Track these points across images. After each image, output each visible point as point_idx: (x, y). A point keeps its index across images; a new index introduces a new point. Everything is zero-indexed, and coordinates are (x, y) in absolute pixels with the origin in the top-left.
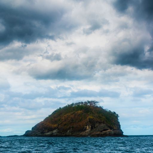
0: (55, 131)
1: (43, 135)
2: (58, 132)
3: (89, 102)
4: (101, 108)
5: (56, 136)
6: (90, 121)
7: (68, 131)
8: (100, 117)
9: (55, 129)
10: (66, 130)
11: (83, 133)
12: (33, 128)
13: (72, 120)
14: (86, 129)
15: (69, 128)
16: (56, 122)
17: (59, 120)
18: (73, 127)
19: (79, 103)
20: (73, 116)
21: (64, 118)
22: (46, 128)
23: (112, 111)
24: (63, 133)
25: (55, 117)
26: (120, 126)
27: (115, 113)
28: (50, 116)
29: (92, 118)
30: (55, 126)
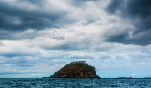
0: (65, 75)
1: (59, 77)
2: (67, 76)
3: (81, 61)
4: (87, 64)
5: (66, 78)
6: (82, 71)
7: (72, 76)
8: (87, 69)
9: (65, 74)
10: (71, 75)
11: (79, 76)
12: (54, 74)
13: (74, 70)
14: (80, 75)
15: (72, 74)
16: (65, 71)
17: (67, 70)
18: (74, 74)
19: (77, 62)
20: (74, 68)
21: (69, 69)
22: (60, 74)
23: (92, 66)
24: (69, 76)
25: (65, 69)
26: (96, 73)
27: (94, 67)
28: (62, 68)
29: (83, 69)
30: (65, 73)
